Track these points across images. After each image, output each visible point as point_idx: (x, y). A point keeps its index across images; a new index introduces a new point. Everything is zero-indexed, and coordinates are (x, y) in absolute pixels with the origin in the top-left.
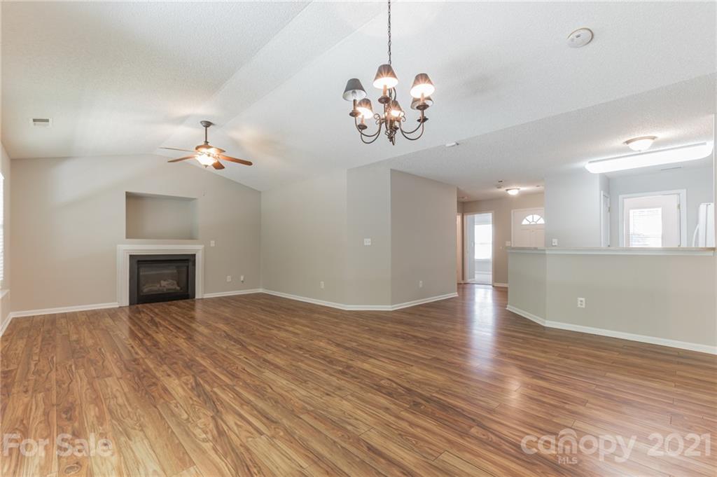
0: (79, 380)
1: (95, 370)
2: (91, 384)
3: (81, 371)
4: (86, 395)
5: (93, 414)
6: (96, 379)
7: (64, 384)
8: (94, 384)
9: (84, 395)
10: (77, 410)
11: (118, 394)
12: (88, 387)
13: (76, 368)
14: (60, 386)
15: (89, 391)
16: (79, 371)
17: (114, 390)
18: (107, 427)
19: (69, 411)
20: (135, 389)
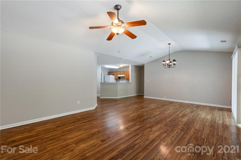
0: (206, 133)
1: (198, 134)
2: (203, 130)
3: (203, 136)
4: (206, 128)
5: (207, 123)
6: (201, 130)
7: (211, 134)
8: (202, 129)
9: (207, 128)
10: (210, 126)
11: (199, 124)
12: (204, 129)
13: (204, 140)
14: (213, 134)
15: (205, 128)
16: (204, 137)
17: (198, 125)
18: (205, 120)
19: (212, 126)
20: (194, 123)
